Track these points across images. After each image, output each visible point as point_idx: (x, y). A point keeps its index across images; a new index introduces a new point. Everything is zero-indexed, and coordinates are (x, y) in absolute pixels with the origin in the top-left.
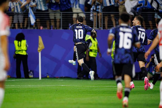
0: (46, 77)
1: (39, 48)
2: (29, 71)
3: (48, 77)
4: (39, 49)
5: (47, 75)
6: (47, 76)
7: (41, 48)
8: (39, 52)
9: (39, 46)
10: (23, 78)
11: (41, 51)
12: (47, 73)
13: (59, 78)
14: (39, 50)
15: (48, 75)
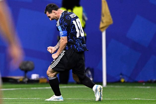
0: (118, 82)
1: (103, 22)
2: (86, 68)
3: (123, 80)
4: (102, 25)
5: (121, 76)
6: (121, 78)
7: (106, 22)
8: (102, 30)
9: (103, 18)
10: (72, 83)
11: (105, 28)
12: (121, 74)
13: (144, 84)
14: (103, 28)
15: (123, 78)
